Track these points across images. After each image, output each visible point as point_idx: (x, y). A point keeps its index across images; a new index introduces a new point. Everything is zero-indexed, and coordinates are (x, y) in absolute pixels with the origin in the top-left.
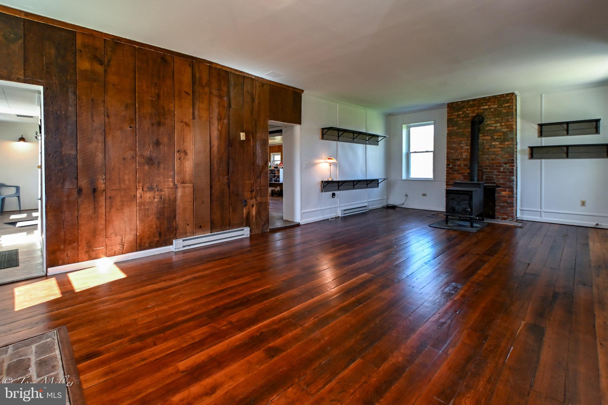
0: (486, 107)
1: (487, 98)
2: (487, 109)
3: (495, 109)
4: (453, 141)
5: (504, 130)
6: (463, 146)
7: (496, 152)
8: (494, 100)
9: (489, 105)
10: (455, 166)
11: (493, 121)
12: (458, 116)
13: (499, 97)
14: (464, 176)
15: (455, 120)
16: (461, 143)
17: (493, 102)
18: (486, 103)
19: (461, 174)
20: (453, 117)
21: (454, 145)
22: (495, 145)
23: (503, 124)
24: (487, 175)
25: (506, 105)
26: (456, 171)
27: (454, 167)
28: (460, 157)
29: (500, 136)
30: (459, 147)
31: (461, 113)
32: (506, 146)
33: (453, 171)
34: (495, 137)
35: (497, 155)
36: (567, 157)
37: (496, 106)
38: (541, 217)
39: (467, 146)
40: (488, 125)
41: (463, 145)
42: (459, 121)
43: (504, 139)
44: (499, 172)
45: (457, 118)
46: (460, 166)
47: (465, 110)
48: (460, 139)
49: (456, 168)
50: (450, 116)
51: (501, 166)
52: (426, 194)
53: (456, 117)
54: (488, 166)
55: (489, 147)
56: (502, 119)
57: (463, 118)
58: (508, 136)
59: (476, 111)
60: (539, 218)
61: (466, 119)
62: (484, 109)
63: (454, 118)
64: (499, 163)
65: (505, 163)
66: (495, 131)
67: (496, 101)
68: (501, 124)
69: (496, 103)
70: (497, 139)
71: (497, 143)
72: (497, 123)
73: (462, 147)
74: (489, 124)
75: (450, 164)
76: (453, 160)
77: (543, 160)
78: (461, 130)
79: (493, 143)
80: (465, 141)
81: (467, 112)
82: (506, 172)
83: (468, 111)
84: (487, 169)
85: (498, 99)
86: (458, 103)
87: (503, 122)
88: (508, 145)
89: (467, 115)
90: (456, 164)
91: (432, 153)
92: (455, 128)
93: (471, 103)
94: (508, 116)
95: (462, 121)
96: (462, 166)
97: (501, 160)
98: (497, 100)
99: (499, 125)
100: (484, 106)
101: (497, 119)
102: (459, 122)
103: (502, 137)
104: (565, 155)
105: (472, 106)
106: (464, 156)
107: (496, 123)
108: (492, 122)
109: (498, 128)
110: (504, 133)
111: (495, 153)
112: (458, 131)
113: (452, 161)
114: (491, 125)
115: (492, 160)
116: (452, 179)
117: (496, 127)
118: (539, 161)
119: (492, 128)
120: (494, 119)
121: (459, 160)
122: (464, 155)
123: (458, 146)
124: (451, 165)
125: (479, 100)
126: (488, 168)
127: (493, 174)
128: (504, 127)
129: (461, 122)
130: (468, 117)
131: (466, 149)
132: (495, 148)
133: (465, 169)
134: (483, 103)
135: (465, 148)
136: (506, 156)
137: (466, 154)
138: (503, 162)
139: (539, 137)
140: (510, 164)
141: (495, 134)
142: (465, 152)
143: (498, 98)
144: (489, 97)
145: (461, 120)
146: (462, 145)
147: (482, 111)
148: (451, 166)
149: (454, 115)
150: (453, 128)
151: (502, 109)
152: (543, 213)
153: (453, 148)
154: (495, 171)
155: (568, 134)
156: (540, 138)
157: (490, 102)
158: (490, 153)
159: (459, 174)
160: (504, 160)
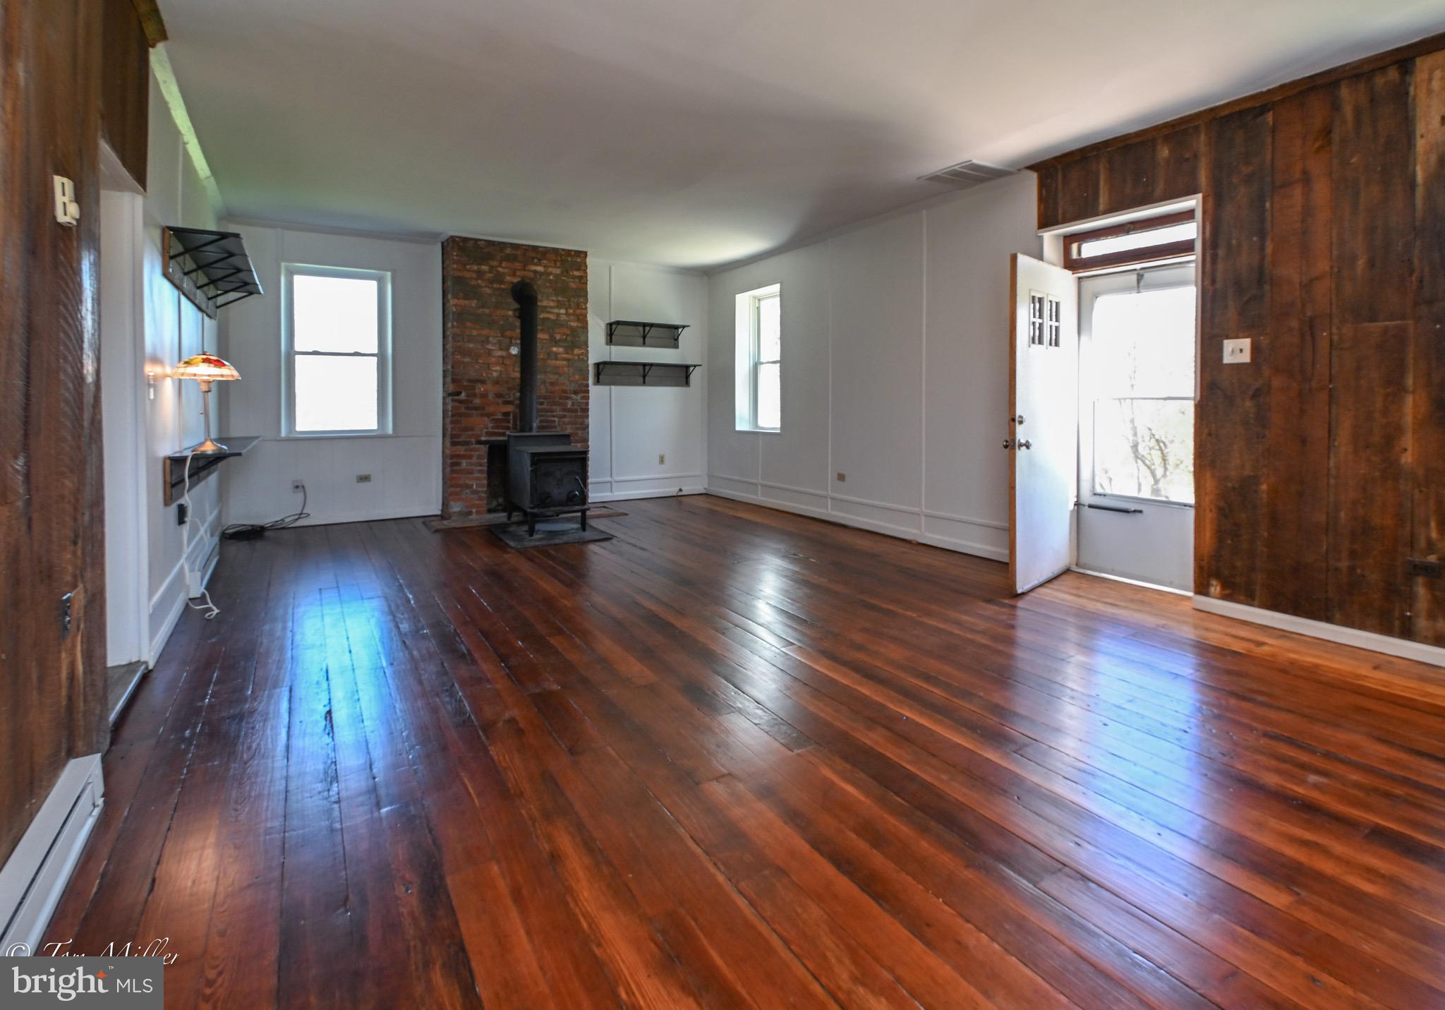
0: (540, 269)
1: (541, 249)
2: (541, 274)
3: (556, 276)
4: (468, 335)
5: (572, 324)
6: (493, 350)
7: (558, 367)
8: (555, 258)
9: (545, 267)
10: (475, 395)
11: (553, 301)
12: (480, 274)
13: (563, 253)
14: (494, 420)
15: (473, 283)
16: (488, 342)
17: (553, 262)
18: (539, 260)
19: (488, 415)
20: (468, 275)
21: (471, 345)
22: (556, 354)
23: (571, 311)
24: (543, 416)
25: (576, 273)
26: (476, 409)
27: (470, 399)
28: (484, 375)
29: (567, 335)
30: (482, 351)
31: (485, 268)
32: (576, 357)
33: (467, 408)
34: (558, 337)
35: (560, 375)
36: (644, 383)
37: (558, 271)
38: (611, 492)
39: (501, 349)
40: (545, 309)
41: (493, 346)
42: (481, 287)
43: (572, 342)
44: (564, 410)
45: (476, 279)
46: (484, 396)
47: (494, 263)
48: (485, 332)
49: (477, 401)
50: (459, 270)
51: (567, 398)
52: (369, 475)
53: (474, 275)
54: (545, 399)
55: (546, 357)
56: (569, 301)
57: (491, 282)
58: (579, 337)
59: (518, 273)
60: (609, 494)
61: (498, 286)
62: (535, 272)
63: (471, 278)
64: (565, 392)
65: (575, 393)
66: (557, 323)
67: (558, 261)
68: (567, 310)
69: (558, 264)
70: (559, 340)
71: (561, 350)
72: (561, 308)
73: (489, 352)
74: (546, 307)
75: (461, 392)
76: (470, 381)
77: (613, 387)
78: (487, 311)
79: (554, 349)
80: (497, 337)
81: (500, 269)
82: (576, 411)
83: (501, 267)
84: (542, 404)
85: (561, 257)
86: (479, 243)
87: (570, 308)
88: (578, 355)
89: (499, 278)
90: (477, 391)
91: (376, 358)
92: (474, 303)
93: (508, 251)
94: (580, 296)
95: (489, 287)
96: (491, 396)
97: (567, 386)
98: (559, 259)
99: (563, 311)
100: (536, 265)
101: (560, 299)
102: (483, 289)
103: (569, 338)
104: (641, 379)
105: (511, 259)
106: (495, 374)
107: (557, 307)
108: (552, 304)
109: (562, 319)
110: (573, 330)
111: (556, 372)
112: (480, 311)
113: (465, 384)
114: (549, 310)
115: (552, 384)
116: (466, 429)
117: (558, 315)
118: (607, 388)
119: (552, 317)
120: (554, 298)
121: (483, 382)
122: (496, 371)
123: (480, 347)
124: (463, 394)
125: (525, 249)
126: (545, 401)
127: (554, 414)
128: (572, 317)
129: (488, 291)
130: (502, 282)
131: (499, 357)
132: (556, 359)
133: (498, 404)
134: (533, 258)
135: (497, 355)
136: (577, 377)
137: (498, 368)
138: (572, 388)
139: (607, 344)
140: (582, 395)
141: (557, 330)
142: (497, 364)
143: (562, 255)
144: (545, 247)
145: (486, 286)
146: (490, 347)
147: (532, 275)
148: (463, 396)
149: (469, 271)
150: (467, 302)
151: (568, 280)
152: (614, 484)
153: (466, 352)
154: (558, 408)
155: (644, 344)
156: (608, 347)
157: (546, 259)
158: (548, 370)
159: (482, 415)
160: (572, 387)
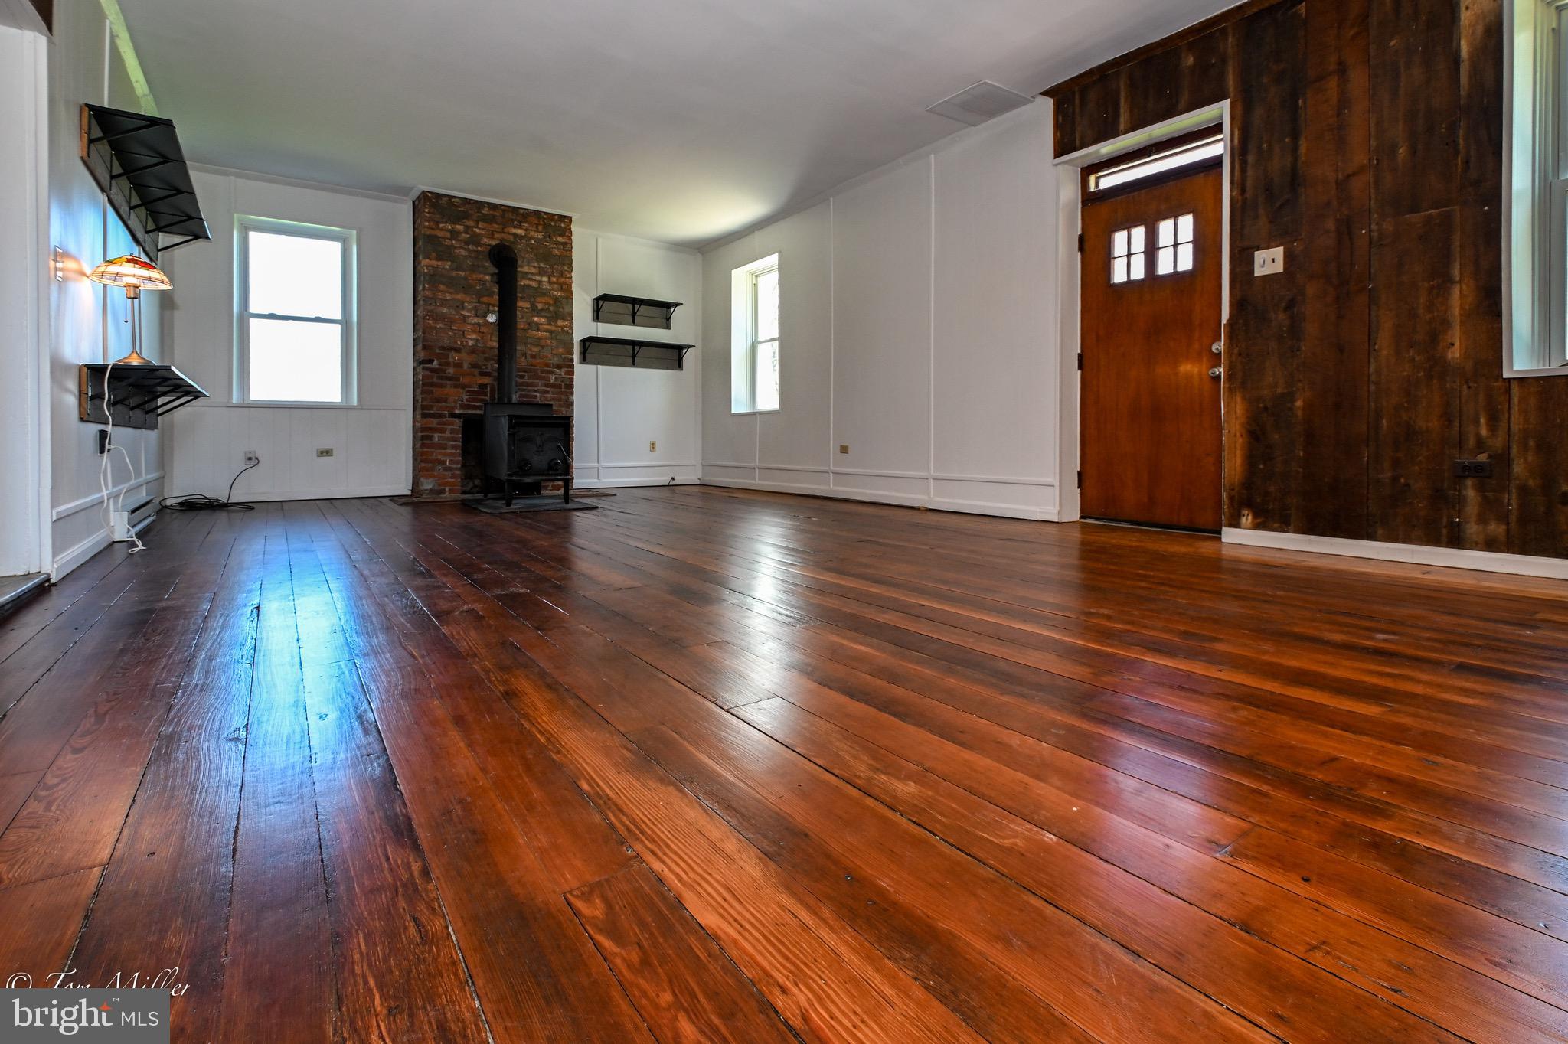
0: (520, 232)
1: (522, 211)
2: (521, 237)
3: (538, 241)
4: (441, 299)
5: (555, 293)
6: (468, 316)
7: (540, 339)
8: (537, 222)
9: (526, 230)
10: (448, 364)
11: (535, 267)
12: (454, 234)
13: (545, 216)
14: (468, 391)
15: (447, 242)
16: (463, 308)
17: (535, 226)
18: (520, 223)
19: (463, 386)
20: (440, 234)
21: (445, 310)
22: (537, 324)
23: (554, 280)
24: (524, 390)
25: (560, 239)
26: (449, 379)
27: (443, 367)
28: (459, 343)
29: (550, 305)
30: (457, 317)
31: (460, 227)
32: (560, 329)
33: (439, 378)
34: (540, 306)
35: (543, 347)
36: (634, 364)
37: (540, 236)
38: (598, 478)
39: (477, 316)
40: (525, 275)
41: (468, 312)
42: (456, 248)
43: (555, 312)
44: (546, 385)
45: (451, 239)
46: (459, 365)
47: (471, 223)
48: (460, 296)
49: (451, 370)
50: (433, 229)
51: (551, 372)
52: (332, 450)
53: (448, 235)
54: (525, 372)
55: (527, 327)
56: (552, 268)
57: (467, 243)
58: (563, 308)
59: (497, 235)
60: (596, 480)
61: (475, 248)
62: (515, 235)
63: (445, 238)
64: (547, 365)
65: (559, 367)
66: (539, 292)
67: (540, 224)
68: (549, 278)
69: (540, 228)
70: (542, 310)
71: (543, 320)
72: (542, 276)
73: (464, 318)
74: (527, 273)
75: (433, 361)
76: (443, 348)
77: (599, 366)
78: (463, 274)
79: (536, 319)
80: (472, 302)
81: (477, 230)
82: (559, 387)
83: (477, 227)
84: (522, 377)
85: (543, 221)
86: (453, 200)
87: (554, 276)
88: (562, 328)
89: (475, 240)
90: (451, 360)
91: (338, 326)
92: (448, 265)
93: (486, 211)
94: (564, 264)
95: (465, 249)
96: (465, 366)
97: (550, 360)
98: (541, 223)
99: (545, 279)
100: (515, 227)
101: (542, 265)
102: (457, 251)
103: (552, 308)
104: (631, 360)
105: (489, 220)
106: (470, 343)
107: (539, 274)
108: (533, 270)
109: (544, 287)
110: (557, 300)
111: (537, 342)
112: (455, 273)
113: (438, 351)
114: (529, 276)
115: (534, 357)
116: (439, 400)
117: (540, 282)
118: (594, 367)
119: (534, 284)
120: (536, 265)
121: (458, 350)
122: (471, 339)
123: (454, 313)
124: (435, 362)
125: (504, 211)
126: (526, 374)
127: (536, 389)
128: (556, 286)
129: (463, 253)
130: (478, 244)
131: (475, 324)
132: (538, 330)
133: (474, 376)
134: (513, 220)
135: (473, 322)
136: (560, 350)
137: (474, 336)
138: (555, 363)
139: (594, 321)
140: (566, 370)
141: (538, 299)
142: (474, 331)
143: (545, 219)
144: (526, 209)
145: (461, 247)
146: (465, 313)
147: (511, 238)
148: (435, 364)
149: (442, 230)
150: (440, 263)
151: (552, 246)
152: (601, 470)
153: (438, 318)
154: (540, 383)
155: (634, 323)
156: (596, 323)
157: (525, 222)
158: (529, 340)
159: (456, 386)
160: (555, 360)
